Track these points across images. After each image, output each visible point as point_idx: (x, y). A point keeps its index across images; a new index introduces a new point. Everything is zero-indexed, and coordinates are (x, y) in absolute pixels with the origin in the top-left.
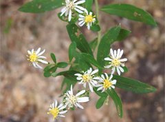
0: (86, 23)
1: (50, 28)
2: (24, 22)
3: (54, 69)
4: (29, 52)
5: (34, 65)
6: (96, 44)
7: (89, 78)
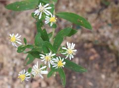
0: (50, 22)
1: (18, 20)
2: (4, 14)
3: (24, 48)
4: (10, 35)
5: (13, 44)
6: (51, 36)
7: (50, 58)
